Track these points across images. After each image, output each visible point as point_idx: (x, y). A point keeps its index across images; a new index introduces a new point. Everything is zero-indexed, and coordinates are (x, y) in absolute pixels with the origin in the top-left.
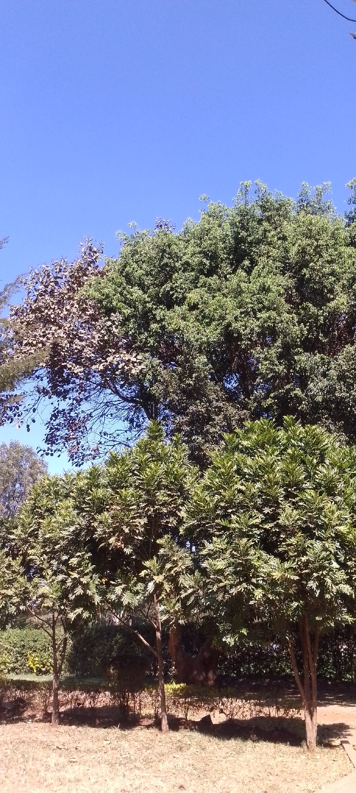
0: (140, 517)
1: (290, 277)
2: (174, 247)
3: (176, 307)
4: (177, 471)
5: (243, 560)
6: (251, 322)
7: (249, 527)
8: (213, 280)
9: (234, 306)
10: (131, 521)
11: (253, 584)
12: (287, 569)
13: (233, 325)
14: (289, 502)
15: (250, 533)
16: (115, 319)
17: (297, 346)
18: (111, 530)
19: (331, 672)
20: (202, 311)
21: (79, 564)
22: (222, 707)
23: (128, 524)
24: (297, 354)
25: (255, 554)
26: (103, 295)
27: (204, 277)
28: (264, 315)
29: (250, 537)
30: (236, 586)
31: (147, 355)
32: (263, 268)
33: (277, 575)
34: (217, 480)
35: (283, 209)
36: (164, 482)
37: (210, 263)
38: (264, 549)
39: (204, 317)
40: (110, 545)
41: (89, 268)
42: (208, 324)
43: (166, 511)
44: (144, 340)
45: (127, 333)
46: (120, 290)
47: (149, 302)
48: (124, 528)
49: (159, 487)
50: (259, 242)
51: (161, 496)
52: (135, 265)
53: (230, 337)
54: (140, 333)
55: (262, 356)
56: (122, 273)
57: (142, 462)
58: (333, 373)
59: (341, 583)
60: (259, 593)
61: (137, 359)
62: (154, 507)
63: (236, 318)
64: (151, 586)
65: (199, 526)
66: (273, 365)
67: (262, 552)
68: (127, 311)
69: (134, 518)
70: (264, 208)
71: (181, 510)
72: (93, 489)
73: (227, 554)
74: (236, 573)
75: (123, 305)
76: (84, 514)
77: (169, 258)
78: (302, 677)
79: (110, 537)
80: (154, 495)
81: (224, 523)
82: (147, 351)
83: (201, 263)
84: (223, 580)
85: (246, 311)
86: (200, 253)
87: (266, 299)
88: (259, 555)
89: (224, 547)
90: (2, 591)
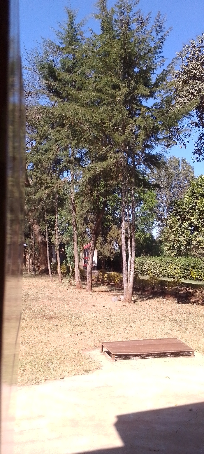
90: (177, 238)
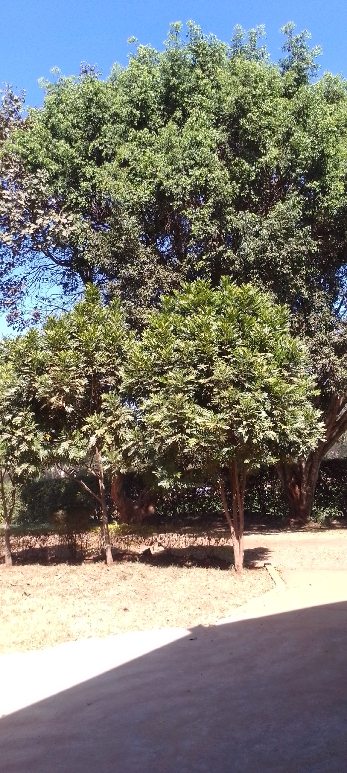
0: (80, 378)
1: (223, 131)
2: (100, 95)
3: (106, 164)
4: (114, 332)
5: (178, 413)
6: (183, 180)
7: (184, 383)
8: (144, 134)
9: (165, 163)
10: (71, 381)
11: (187, 434)
12: (220, 420)
13: (165, 183)
14: (222, 360)
15: (186, 389)
16: (42, 176)
17: (229, 206)
18: (52, 390)
19: (256, 507)
20: (133, 169)
21: (23, 423)
22: (160, 541)
23: (67, 384)
24: (229, 213)
25: (190, 407)
26: (28, 149)
27: (134, 130)
28: (195, 172)
29: (185, 392)
30: (172, 436)
31: (78, 216)
32: (196, 121)
33: (210, 425)
34: (154, 339)
35: (217, 54)
36: (102, 344)
37: (140, 114)
38: (198, 403)
39: (135, 175)
40: (52, 404)
41: (11, 118)
42: (140, 183)
43: (104, 372)
44: (74, 200)
45: (56, 192)
46: (45, 144)
47: (77, 158)
48: (64, 387)
49: (97, 349)
50: (191, 91)
51: (100, 357)
52: (60, 116)
53: (162, 196)
54: (70, 193)
55: (195, 216)
56: (47, 125)
57: (79, 324)
58: (265, 232)
59: (267, 430)
60: (192, 442)
61: (68, 220)
62: (92, 368)
63: (168, 177)
64: (93, 440)
65: (137, 383)
66: (205, 225)
67: (195, 406)
68: (54, 167)
69: (74, 378)
70: (196, 53)
71: (120, 370)
72: (32, 352)
73: (164, 409)
74: (172, 425)
75: (50, 160)
76: (24, 376)
77: (97, 108)
78: (231, 513)
79: (51, 397)
80: (92, 356)
81: (161, 380)
82: (78, 212)
83: (131, 114)
84: (160, 432)
85: (178, 168)
86: (130, 102)
87: (199, 155)
88: (193, 409)
89: (160, 402)
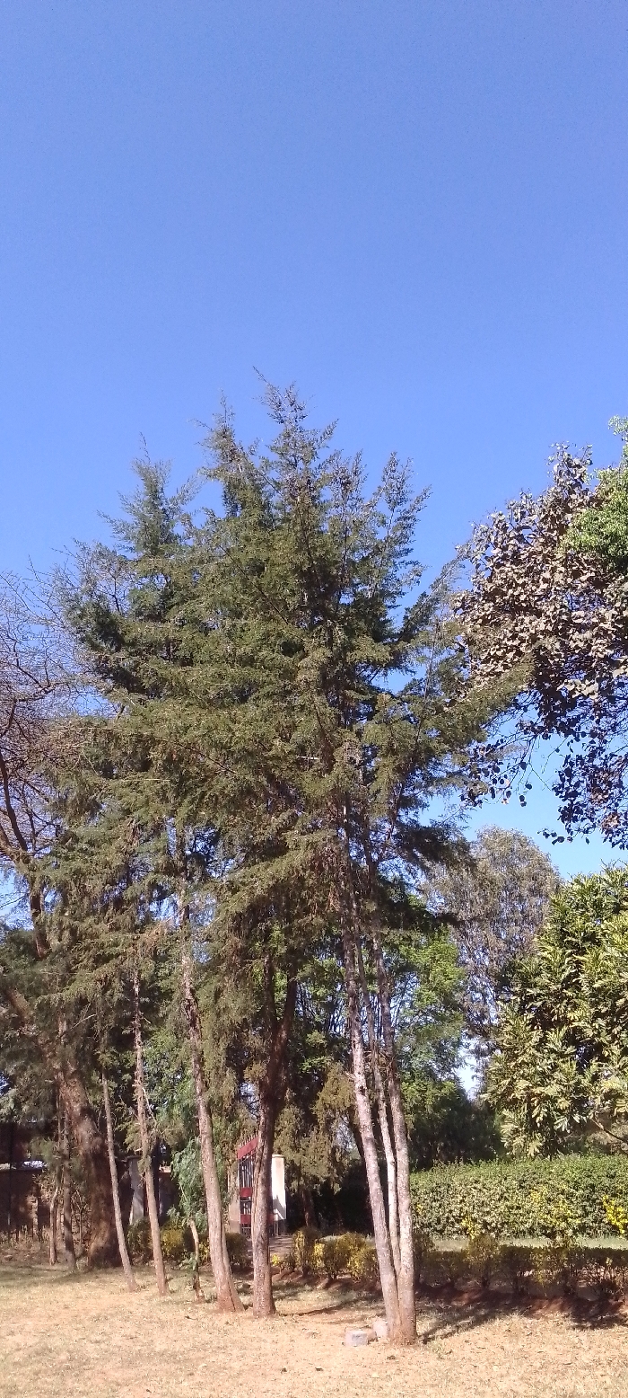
26: (607, 538)
41: (573, 497)
90: (538, 1090)
